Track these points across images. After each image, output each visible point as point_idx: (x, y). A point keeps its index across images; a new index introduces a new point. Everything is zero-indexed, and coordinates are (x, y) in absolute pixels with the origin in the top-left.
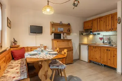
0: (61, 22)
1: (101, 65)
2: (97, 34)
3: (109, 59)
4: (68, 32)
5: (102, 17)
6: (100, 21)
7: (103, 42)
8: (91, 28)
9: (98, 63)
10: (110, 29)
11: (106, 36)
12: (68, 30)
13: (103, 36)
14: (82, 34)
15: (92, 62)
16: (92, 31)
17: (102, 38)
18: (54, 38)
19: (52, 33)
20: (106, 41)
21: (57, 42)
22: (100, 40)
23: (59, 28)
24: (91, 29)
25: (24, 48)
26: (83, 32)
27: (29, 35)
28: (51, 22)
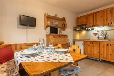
0: (56, 15)
1: (98, 61)
2: (91, 30)
3: (110, 54)
4: (63, 27)
5: (98, 12)
6: (96, 16)
7: (98, 37)
8: (85, 23)
9: (95, 59)
10: (109, 24)
11: (101, 31)
12: (63, 25)
13: (98, 31)
14: (76, 30)
15: (88, 58)
16: (87, 26)
17: (96, 33)
18: (50, 33)
19: (48, 26)
20: (101, 36)
21: (54, 37)
22: (94, 35)
23: (54, 22)
24: (86, 25)
25: (10, 45)
26: (76, 27)
27: (18, 28)
28: (45, 14)
